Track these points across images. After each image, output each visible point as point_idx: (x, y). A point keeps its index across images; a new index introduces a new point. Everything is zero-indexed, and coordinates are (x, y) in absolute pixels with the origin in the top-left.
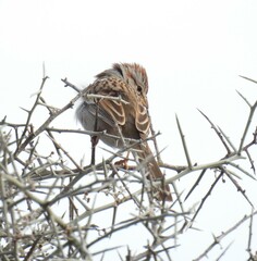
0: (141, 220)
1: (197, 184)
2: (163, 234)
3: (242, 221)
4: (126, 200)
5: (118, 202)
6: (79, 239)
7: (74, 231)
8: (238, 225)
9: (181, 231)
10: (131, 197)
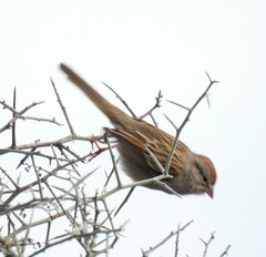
0: (75, 236)
1: (126, 200)
2: (95, 249)
3: (169, 237)
4: (59, 215)
5: (52, 218)
6: (17, 253)
7: (12, 245)
8: (164, 241)
9: (112, 246)
10: (65, 213)
